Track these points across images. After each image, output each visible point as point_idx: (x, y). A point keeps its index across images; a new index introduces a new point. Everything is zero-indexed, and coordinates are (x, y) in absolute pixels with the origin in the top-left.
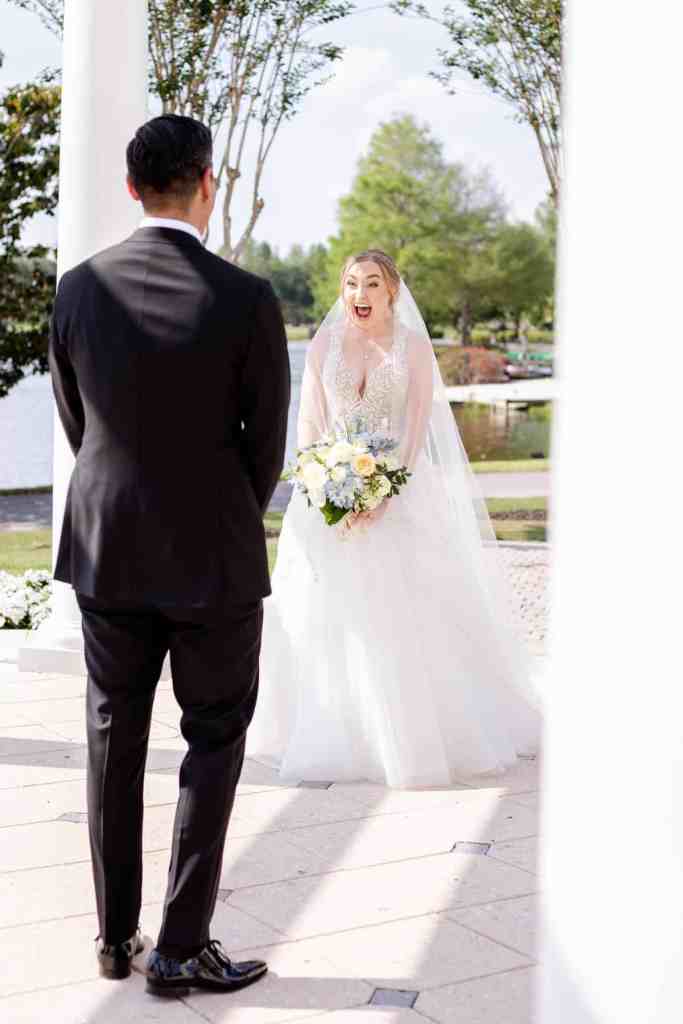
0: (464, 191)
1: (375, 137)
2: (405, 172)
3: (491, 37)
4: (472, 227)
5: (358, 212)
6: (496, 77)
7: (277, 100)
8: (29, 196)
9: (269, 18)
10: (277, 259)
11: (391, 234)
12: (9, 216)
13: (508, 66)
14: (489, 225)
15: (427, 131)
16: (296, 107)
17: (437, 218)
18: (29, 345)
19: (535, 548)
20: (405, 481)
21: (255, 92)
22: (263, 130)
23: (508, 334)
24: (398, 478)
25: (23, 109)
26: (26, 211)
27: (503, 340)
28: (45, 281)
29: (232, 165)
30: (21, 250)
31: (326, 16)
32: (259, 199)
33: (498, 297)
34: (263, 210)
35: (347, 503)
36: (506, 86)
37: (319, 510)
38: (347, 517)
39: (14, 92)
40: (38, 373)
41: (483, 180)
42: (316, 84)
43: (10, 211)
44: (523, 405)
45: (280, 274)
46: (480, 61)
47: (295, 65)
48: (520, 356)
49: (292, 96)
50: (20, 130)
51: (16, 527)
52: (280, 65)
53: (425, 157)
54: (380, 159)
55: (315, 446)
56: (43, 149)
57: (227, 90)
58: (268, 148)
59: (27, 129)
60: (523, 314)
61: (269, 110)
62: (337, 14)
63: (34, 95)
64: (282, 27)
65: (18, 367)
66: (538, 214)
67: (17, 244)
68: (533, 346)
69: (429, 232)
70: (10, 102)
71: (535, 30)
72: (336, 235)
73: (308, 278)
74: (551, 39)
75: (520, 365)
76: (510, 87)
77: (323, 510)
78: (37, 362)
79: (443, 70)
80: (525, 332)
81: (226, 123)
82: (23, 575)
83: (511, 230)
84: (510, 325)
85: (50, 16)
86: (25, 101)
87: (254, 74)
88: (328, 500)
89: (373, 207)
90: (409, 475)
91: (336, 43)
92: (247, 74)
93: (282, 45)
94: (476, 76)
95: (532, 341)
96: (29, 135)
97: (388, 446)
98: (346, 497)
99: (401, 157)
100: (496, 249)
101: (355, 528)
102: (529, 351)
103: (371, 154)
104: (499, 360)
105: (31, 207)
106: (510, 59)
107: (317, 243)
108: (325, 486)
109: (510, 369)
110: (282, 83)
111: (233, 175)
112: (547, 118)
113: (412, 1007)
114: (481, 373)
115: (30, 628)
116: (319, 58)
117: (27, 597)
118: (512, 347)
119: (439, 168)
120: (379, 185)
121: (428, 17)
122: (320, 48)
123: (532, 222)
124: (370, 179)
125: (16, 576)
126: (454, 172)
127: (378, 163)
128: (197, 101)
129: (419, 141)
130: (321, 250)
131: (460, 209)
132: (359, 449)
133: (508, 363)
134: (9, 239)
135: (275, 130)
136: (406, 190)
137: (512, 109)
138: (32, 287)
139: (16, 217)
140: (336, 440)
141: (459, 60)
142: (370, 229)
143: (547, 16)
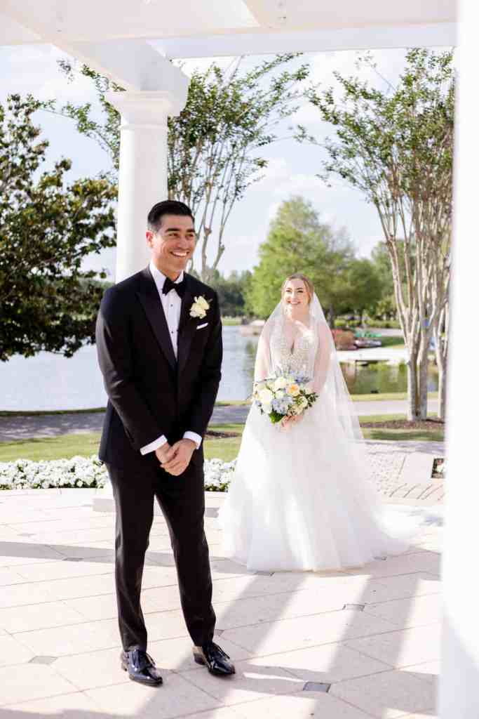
0: (331, 240)
1: (280, 209)
2: (298, 230)
3: (351, 154)
4: (337, 260)
5: (271, 252)
6: (355, 177)
7: (232, 190)
8: (86, 243)
9: (228, 143)
10: (222, 278)
11: (289, 265)
12: (75, 254)
13: (362, 171)
14: (345, 260)
15: (310, 206)
16: (243, 193)
17: (315, 256)
18: (86, 327)
19: (378, 444)
20: (315, 400)
21: (220, 185)
22: (224, 207)
23: (356, 322)
24: (312, 398)
25: (83, 193)
26: (84, 251)
27: (353, 326)
28: (94, 291)
29: (207, 226)
30: (81, 273)
31: (260, 142)
32: (221, 245)
33: (351, 301)
34: (224, 252)
35: (284, 411)
36: (361, 182)
37: (267, 416)
38: (283, 419)
39: (78, 183)
40: (90, 344)
41: (342, 233)
42: (255, 180)
43: (75, 251)
44: (365, 363)
45: (224, 287)
46: (346, 168)
47: (242, 170)
48: (363, 335)
49: (240, 187)
50: (81, 205)
51: (78, 432)
52: (233, 170)
53: (309, 221)
54: (283, 221)
55: (266, 380)
56: (94, 216)
57: (203, 184)
58: (227, 216)
59: (85, 205)
60: (365, 311)
61: (227, 195)
62: (266, 141)
63: (89, 186)
64: (235, 149)
65: (79, 340)
66: (372, 253)
67: (79, 270)
68: (371, 329)
69: (311, 263)
70: (75, 189)
71: (377, 151)
72: (258, 265)
73: (241, 289)
74: (386, 156)
75: (363, 340)
76: (363, 182)
77: (270, 415)
78: (89, 338)
79: (324, 173)
80: (365, 322)
81: (203, 203)
82: (90, 458)
83: (357, 263)
84: (357, 317)
85: (104, 142)
86: (85, 189)
87: (219, 175)
88: (273, 410)
89: (278, 249)
90: (317, 396)
91: (264, 158)
92: (216, 175)
93: (235, 158)
94: (344, 177)
95: (370, 326)
96: (86, 208)
97: (306, 381)
98: (284, 408)
99: (295, 222)
100: (349, 274)
101: (287, 426)
102: (368, 332)
103: (278, 219)
104: (351, 337)
105: (87, 249)
106: (362, 167)
107: (245, 269)
108: (272, 402)
109: (357, 342)
110: (235, 180)
111: (208, 232)
112: (384, 200)
113: (327, 691)
114: (341, 344)
115: (97, 487)
116: (255, 166)
117: (94, 470)
118: (358, 330)
119: (316, 227)
120: (282, 236)
121: (316, 144)
122: (255, 160)
123: (370, 258)
124: (278, 234)
125: (87, 458)
126: (325, 230)
127: (281, 224)
128: (187, 189)
129: (306, 211)
130: (248, 274)
131: (328, 250)
132: (291, 381)
133: (356, 339)
134: (74, 267)
135: (231, 206)
136: (298, 239)
137: (363, 195)
138: (87, 294)
139: (78, 254)
140: (277, 377)
141: (334, 167)
142: (278, 262)
143: (384, 142)
